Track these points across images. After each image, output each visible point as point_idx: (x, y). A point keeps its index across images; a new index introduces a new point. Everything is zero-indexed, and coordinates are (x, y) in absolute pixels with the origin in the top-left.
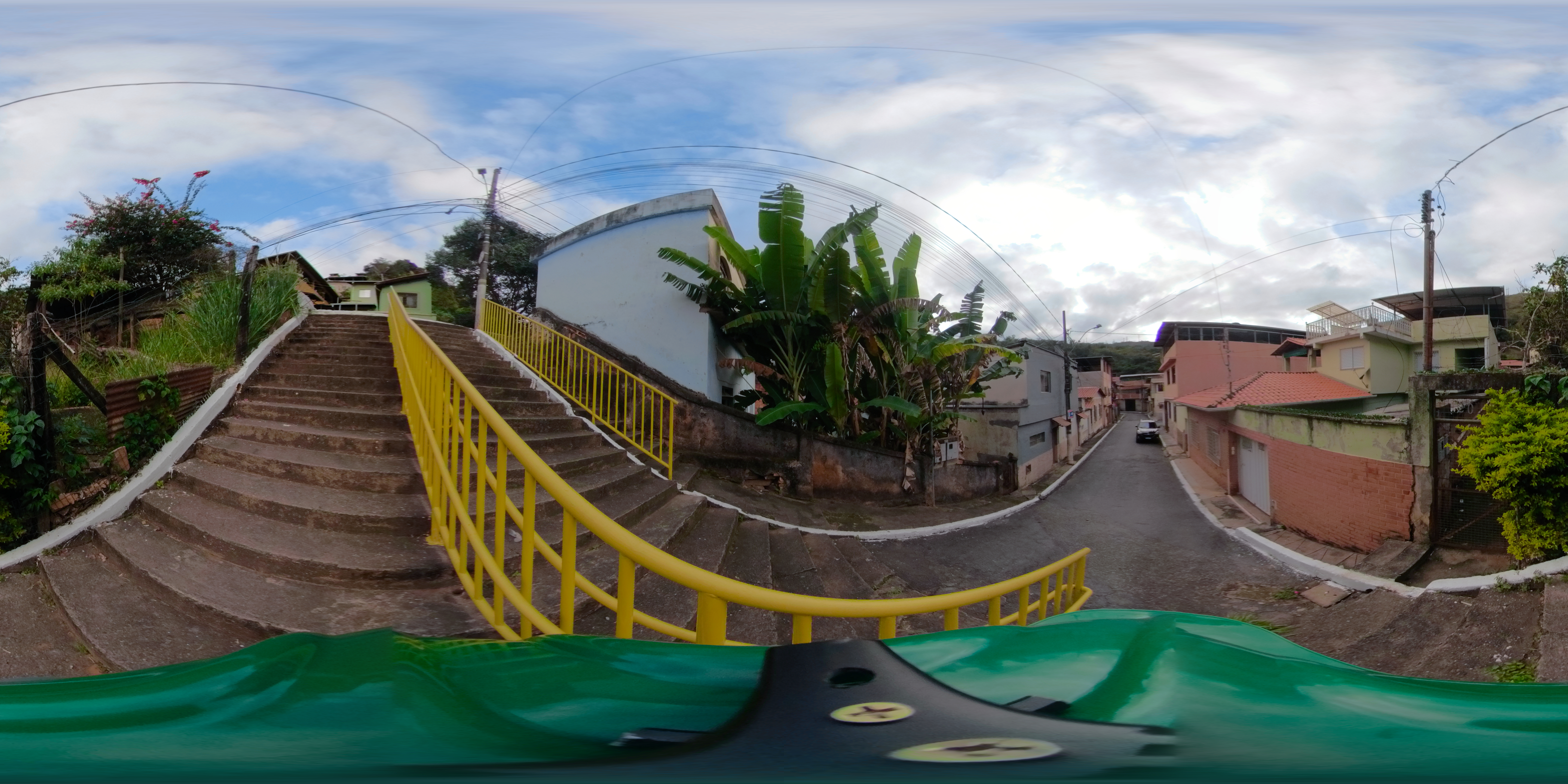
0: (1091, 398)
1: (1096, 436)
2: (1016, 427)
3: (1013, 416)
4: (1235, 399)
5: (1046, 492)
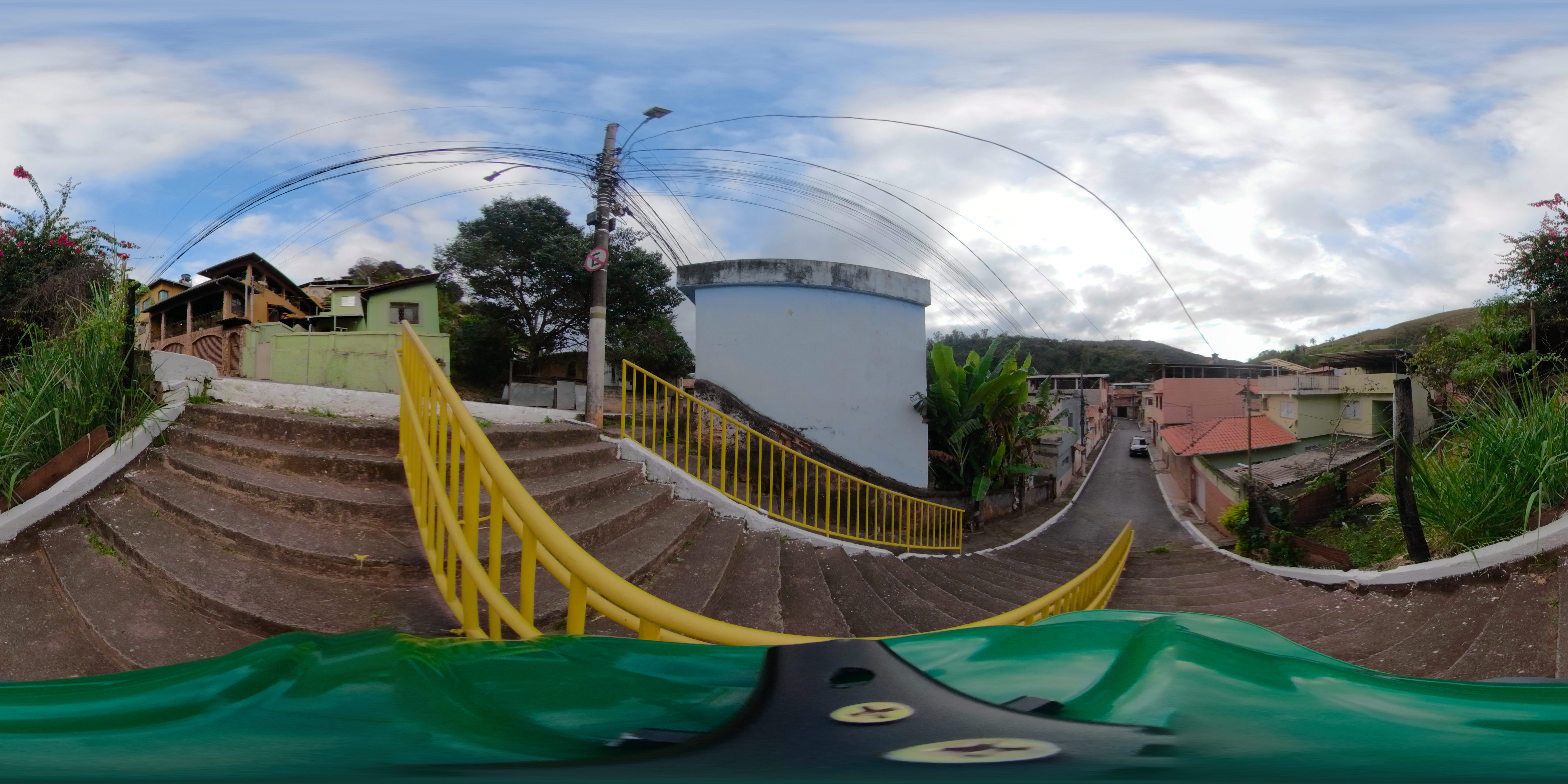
0: (1094, 417)
2: (1055, 457)
4: (1195, 448)
5: (1074, 499)
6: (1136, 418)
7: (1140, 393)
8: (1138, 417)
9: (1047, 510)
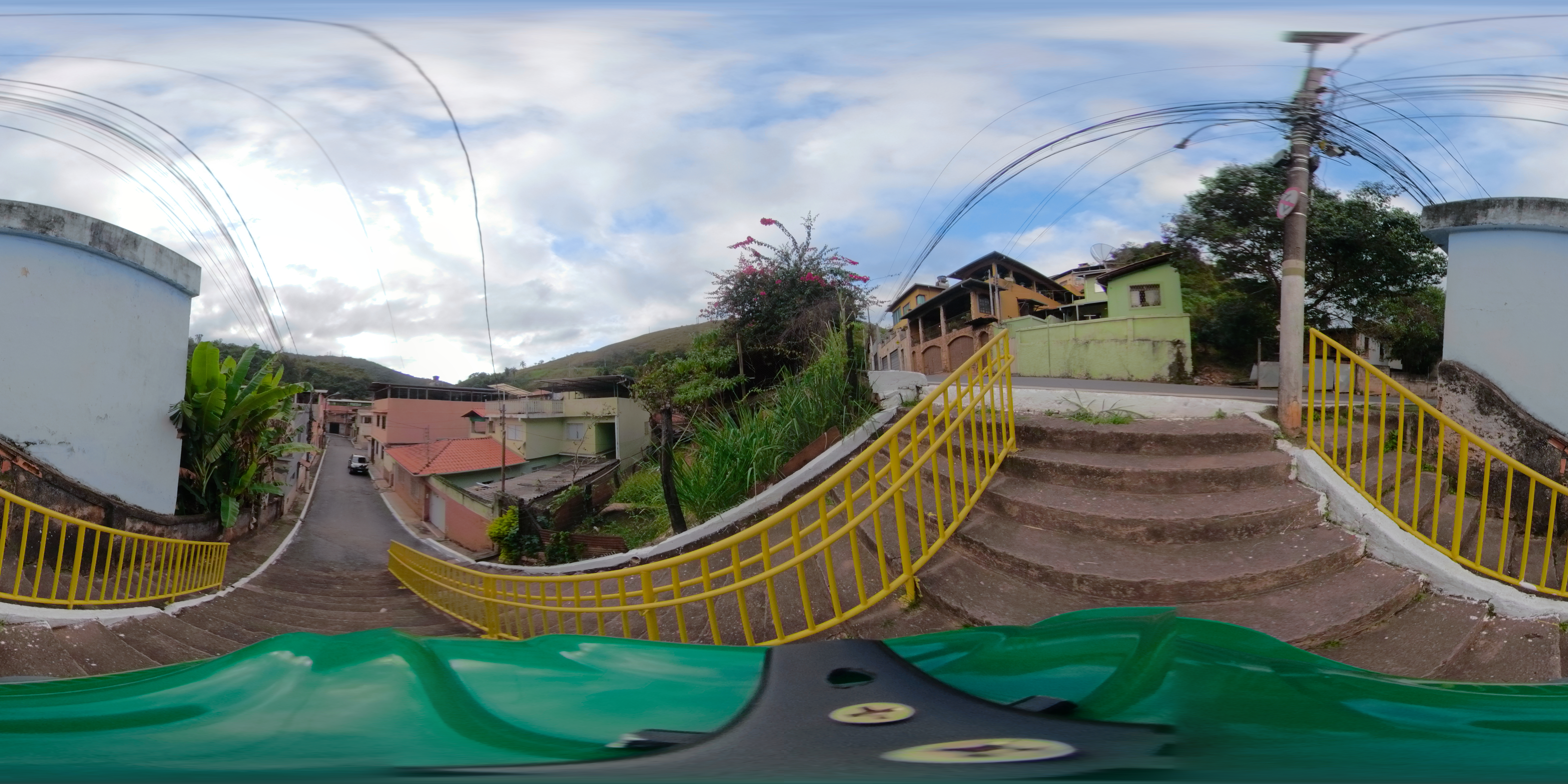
4: (430, 468)
5: (302, 516)
6: (349, 435)
7: (355, 410)
8: (351, 433)
9: (278, 528)
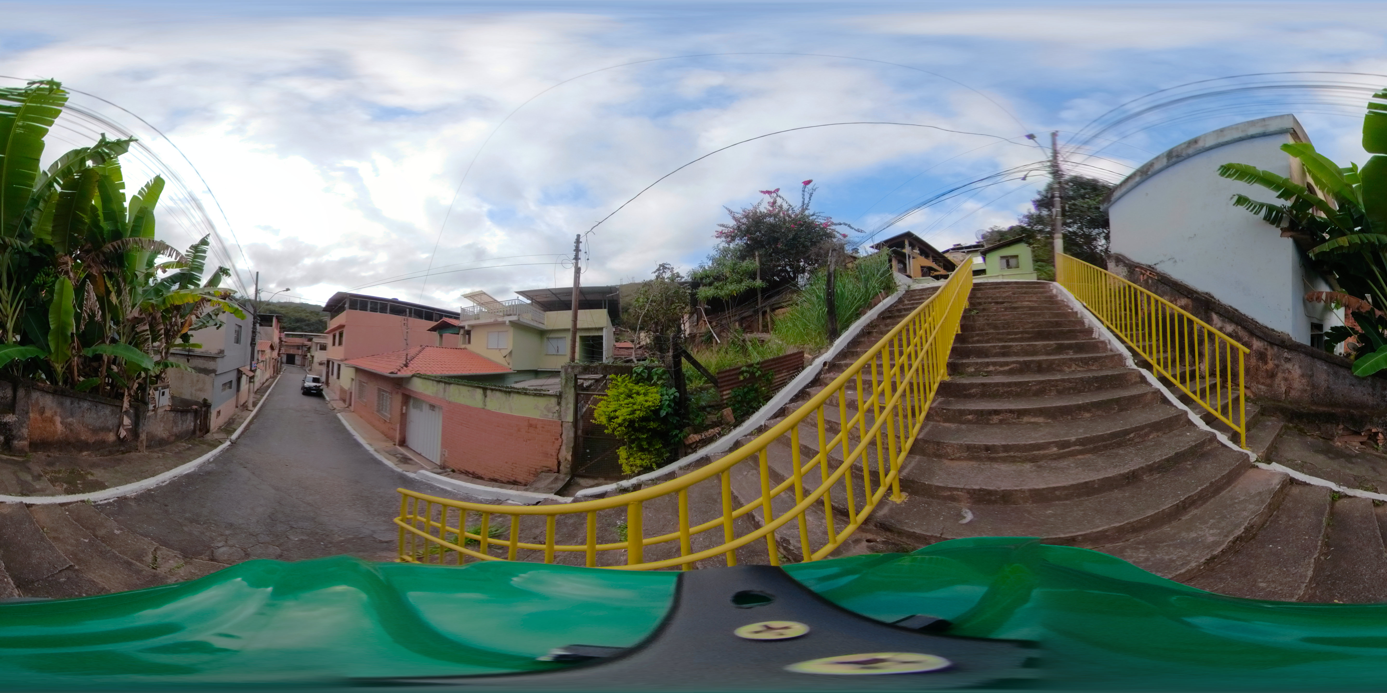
0: (264, 351)
1: (265, 385)
2: (213, 375)
3: (210, 365)
4: (410, 368)
5: (233, 437)
7: (310, 340)
8: (306, 363)
